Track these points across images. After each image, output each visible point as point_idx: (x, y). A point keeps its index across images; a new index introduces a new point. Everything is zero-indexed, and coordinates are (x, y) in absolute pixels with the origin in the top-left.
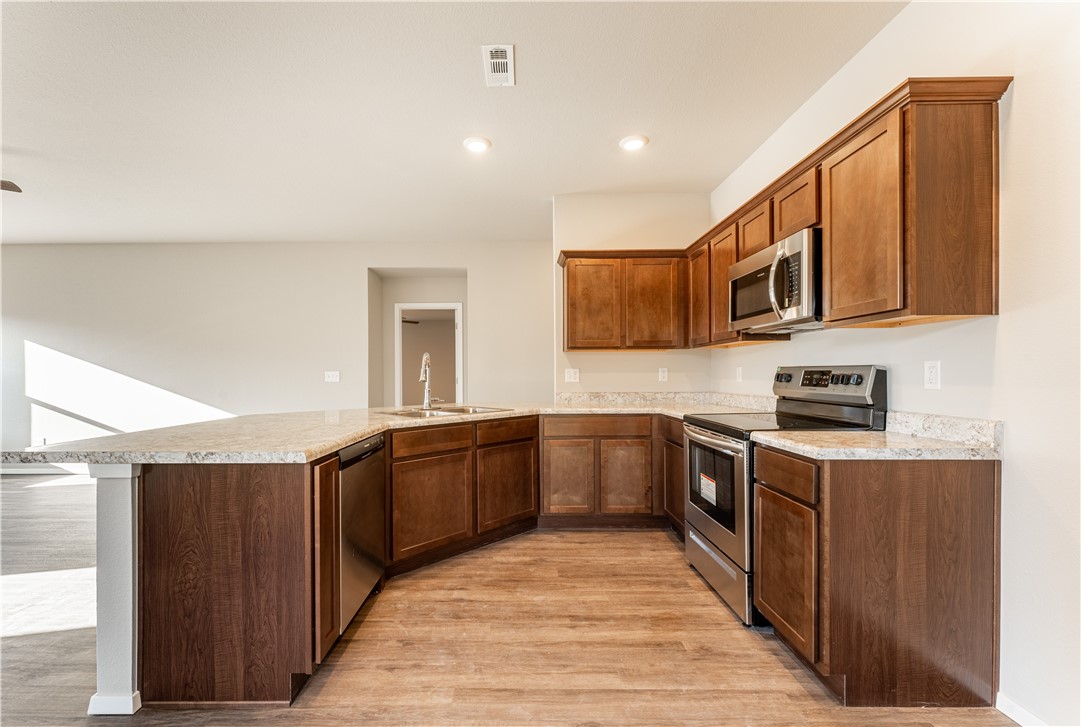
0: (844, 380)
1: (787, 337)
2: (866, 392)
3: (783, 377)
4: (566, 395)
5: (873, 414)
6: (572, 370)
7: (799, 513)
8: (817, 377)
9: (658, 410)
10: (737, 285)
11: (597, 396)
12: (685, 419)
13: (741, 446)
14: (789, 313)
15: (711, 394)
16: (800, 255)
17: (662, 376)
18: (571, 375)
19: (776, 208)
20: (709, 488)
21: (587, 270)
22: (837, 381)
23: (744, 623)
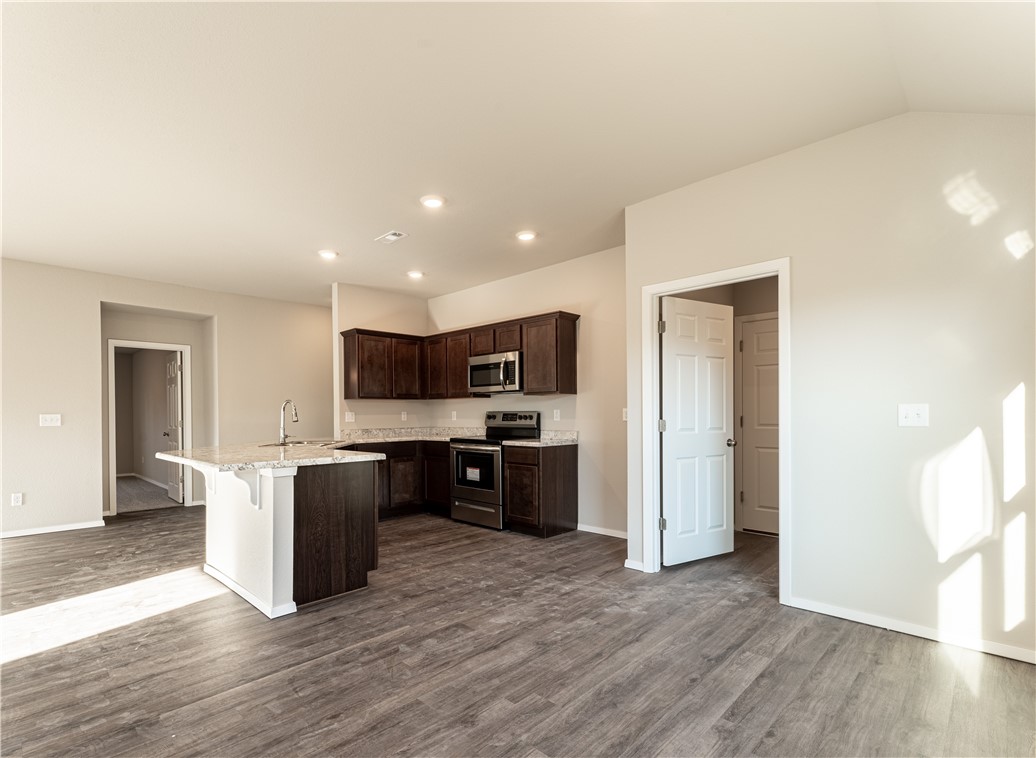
0: (526, 418)
1: (489, 396)
2: (533, 422)
3: (490, 416)
4: (347, 432)
5: (534, 432)
6: (350, 413)
7: (530, 470)
8: (507, 416)
9: (420, 438)
10: (475, 368)
11: (367, 431)
12: (453, 440)
13: (498, 448)
14: (509, 387)
15: (431, 428)
16: (514, 362)
17: (404, 417)
18: (350, 417)
19: (497, 334)
20: (473, 474)
21: (370, 343)
22: (521, 418)
23: (499, 530)
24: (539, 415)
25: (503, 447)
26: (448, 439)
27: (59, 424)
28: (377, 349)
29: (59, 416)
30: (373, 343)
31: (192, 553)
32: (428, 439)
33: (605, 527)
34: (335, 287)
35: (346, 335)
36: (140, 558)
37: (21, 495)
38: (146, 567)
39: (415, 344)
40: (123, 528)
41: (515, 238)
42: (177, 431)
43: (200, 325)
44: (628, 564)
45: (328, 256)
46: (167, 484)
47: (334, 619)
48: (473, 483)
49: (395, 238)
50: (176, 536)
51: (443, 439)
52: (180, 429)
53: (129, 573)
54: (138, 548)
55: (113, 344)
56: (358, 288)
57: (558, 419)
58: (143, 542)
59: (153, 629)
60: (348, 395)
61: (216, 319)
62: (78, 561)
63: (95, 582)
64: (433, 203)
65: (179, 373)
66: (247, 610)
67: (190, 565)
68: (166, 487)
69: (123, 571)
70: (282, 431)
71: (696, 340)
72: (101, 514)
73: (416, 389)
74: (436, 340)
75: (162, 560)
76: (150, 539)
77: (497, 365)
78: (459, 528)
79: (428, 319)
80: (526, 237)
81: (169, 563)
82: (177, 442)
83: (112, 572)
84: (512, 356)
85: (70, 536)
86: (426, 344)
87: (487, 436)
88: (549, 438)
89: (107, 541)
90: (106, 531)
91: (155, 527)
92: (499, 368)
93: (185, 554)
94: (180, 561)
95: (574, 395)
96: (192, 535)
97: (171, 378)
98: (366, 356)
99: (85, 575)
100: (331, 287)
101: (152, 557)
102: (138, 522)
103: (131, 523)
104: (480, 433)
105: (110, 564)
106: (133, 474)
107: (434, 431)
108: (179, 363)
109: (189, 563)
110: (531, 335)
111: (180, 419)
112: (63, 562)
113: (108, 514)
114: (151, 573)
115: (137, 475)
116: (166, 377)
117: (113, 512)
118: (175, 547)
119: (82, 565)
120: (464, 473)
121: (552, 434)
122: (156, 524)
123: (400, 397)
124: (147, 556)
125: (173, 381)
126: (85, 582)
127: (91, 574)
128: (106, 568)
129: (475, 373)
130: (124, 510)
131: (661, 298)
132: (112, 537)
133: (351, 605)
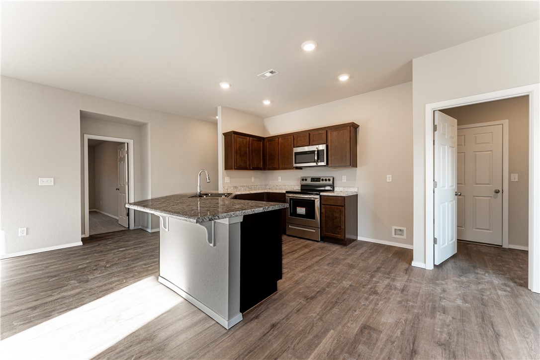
0: (326, 180)
2: (330, 182)
3: (303, 179)
4: (226, 188)
6: (227, 178)
7: (339, 209)
8: (314, 179)
10: (297, 154)
11: (236, 187)
12: (287, 192)
13: (318, 197)
14: (320, 164)
15: (266, 185)
16: (323, 150)
17: (253, 179)
18: (227, 180)
19: (311, 136)
20: (301, 211)
21: (240, 139)
22: (323, 180)
23: (318, 241)
24: (333, 179)
25: (321, 196)
26: (284, 192)
27: (52, 184)
28: (243, 143)
29: (52, 179)
30: (241, 140)
31: (145, 265)
32: (271, 191)
33: (375, 238)
34: (219, 108)
35: (225, 135)
36: (110, 271)
37: (25, 229)
38: (116, 279)
39: (261, 141)
40: (95, 246)
41: (337, 80)
42: (125, 187)
43: (139, 128)
44: (414, 264)
45: (225, 86)
46: (118, 216)
47: (273, 326)
48: (301, 216)
49: (270, 74)
50: (131, 251)
51: (281, 191)
52: (127, 186)
53: (105, 285)
54: (108, 262)
55: (87, 137)
56: (232, 110)
57: (345, 181)
58: (110, 256)
59: (137, 348)
60: (227, 167)
61: (149, 126)
62: (66, 275)
63: (80, 296)
64: (309, 47)
65: (126, 155)
66: (204, 320)
67: (147, 276)
68: (117, 218)
69: (100, 284)
70: (198, 188)
71: (446, 137)
72: (80, 236)
73: (261, 165)
74: (272, 139)
75: (127, 271)
76: (114, 254)
77: (313, 152)
78: (294, 240)
79: (264, 129)
80: (344, 78)
81: (131, 275)
82: (125, 193)
83: (92, 285)
84: (322, 147)
85: (59, 253)
86: (265, 141)
87: (301, 189)
88: (340, 190)
89: (86, 257)
90: (83, 249)
91: (115, 245)
92: (315, 153)
93: (140, 265)
94: (139, 273)
95: (355, 168)
96: (140, 250)
97: (121, 158)
98: (238, 146)
99: (73, 289)
100: (217, 109)
101: (119, 269)
102: (104, 242)
103: (100, 242)
104: (297, 188)
105: (90, 277)
106: (95, 210)
107: (268, 187)
108: (126, 150)
109: (145, 274)
110: (333, 136)
111: (127, 181)
112: (55, 276)
113: (84, 236)
114: (121, 284)
115: (98, 211)
116: (117, 157)
117: (87, 235)
118: (132, 260)
119: (69, 278)
120: (296, 210)
121: (341, 189)
122: (115, 242)
123: (255, 169)
124: (115, 269)
125: (123, 159)
126: (73, 296)
127: (77, 287)
128: (87, 281)
129: (297, 156)
130: (94, 233)
131: (434, 111)
132: (89, 254)
133: (276, 309)
